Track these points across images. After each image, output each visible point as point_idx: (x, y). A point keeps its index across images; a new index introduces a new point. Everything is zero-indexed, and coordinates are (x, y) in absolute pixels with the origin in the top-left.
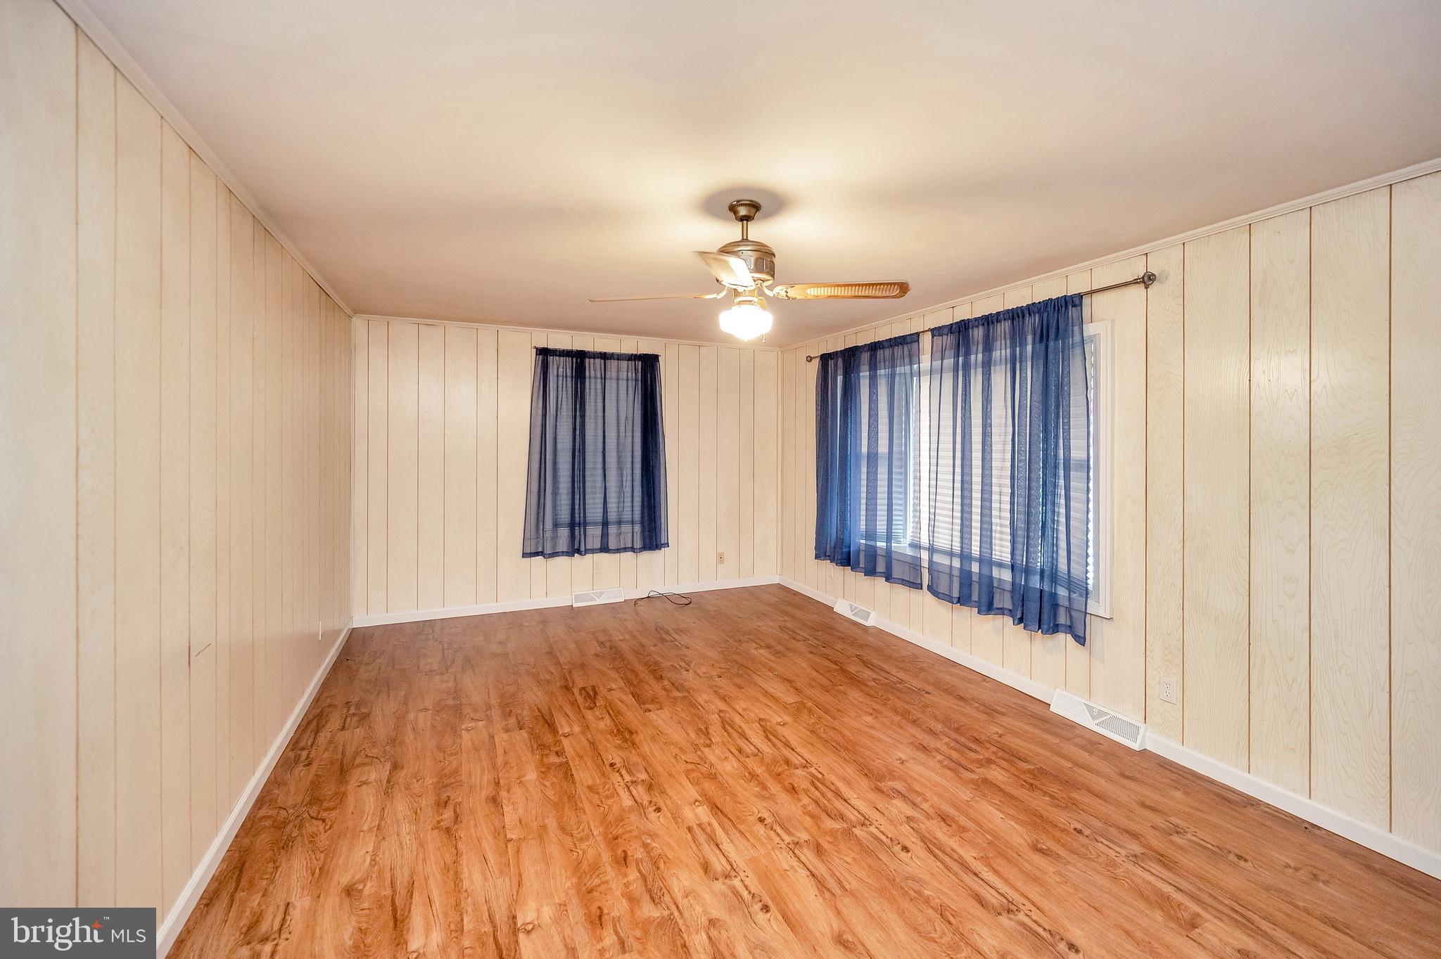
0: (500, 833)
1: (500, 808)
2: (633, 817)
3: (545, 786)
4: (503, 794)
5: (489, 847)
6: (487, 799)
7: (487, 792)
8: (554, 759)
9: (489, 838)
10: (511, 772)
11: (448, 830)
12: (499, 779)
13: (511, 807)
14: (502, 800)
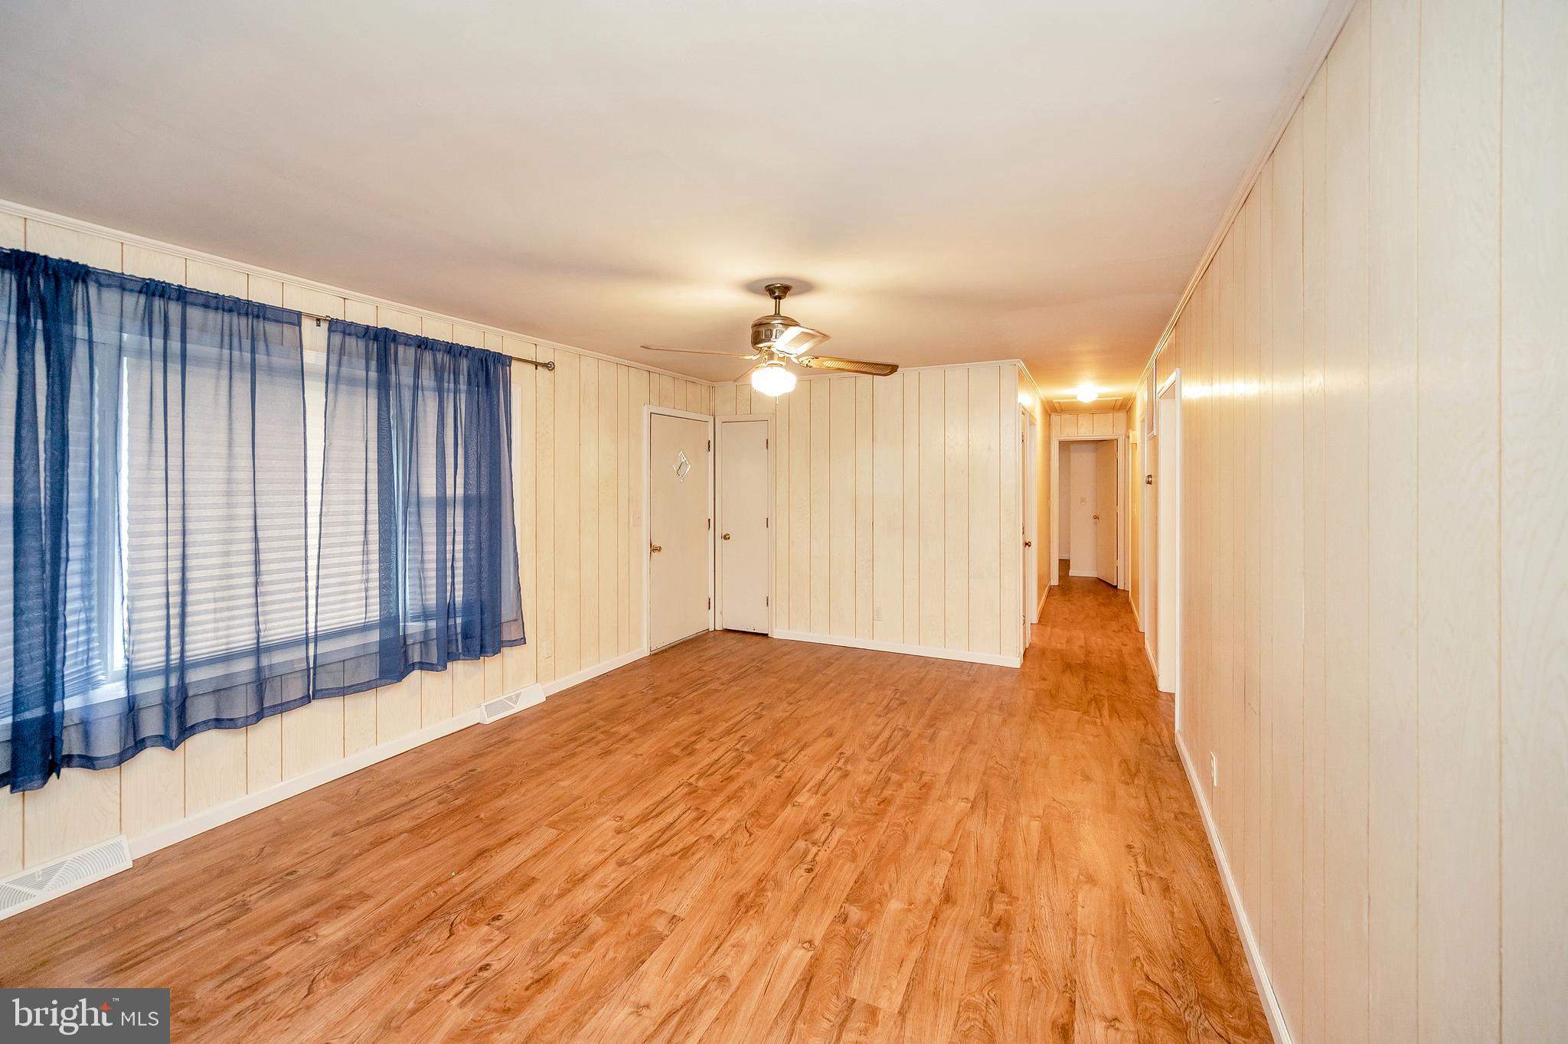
0: (957, 864)
1: (946, 886)
2: (849, 820)
3: (891, 886)
4: (935, 901)
5: (971, 857)
6: (954, 903)
7: (951, 913)
8: (855, 913)
9: (968, 863)
10: (911, 925)
11: (1002, 890)
12: (931, 923)
13: (936, 881)
14: (941, 894)
